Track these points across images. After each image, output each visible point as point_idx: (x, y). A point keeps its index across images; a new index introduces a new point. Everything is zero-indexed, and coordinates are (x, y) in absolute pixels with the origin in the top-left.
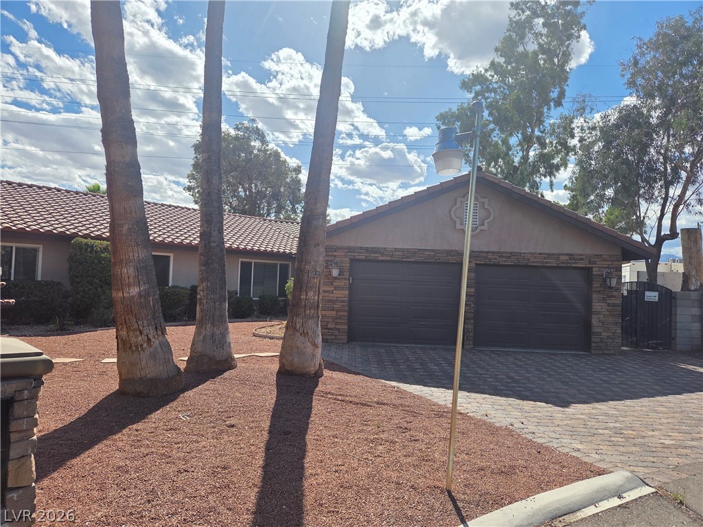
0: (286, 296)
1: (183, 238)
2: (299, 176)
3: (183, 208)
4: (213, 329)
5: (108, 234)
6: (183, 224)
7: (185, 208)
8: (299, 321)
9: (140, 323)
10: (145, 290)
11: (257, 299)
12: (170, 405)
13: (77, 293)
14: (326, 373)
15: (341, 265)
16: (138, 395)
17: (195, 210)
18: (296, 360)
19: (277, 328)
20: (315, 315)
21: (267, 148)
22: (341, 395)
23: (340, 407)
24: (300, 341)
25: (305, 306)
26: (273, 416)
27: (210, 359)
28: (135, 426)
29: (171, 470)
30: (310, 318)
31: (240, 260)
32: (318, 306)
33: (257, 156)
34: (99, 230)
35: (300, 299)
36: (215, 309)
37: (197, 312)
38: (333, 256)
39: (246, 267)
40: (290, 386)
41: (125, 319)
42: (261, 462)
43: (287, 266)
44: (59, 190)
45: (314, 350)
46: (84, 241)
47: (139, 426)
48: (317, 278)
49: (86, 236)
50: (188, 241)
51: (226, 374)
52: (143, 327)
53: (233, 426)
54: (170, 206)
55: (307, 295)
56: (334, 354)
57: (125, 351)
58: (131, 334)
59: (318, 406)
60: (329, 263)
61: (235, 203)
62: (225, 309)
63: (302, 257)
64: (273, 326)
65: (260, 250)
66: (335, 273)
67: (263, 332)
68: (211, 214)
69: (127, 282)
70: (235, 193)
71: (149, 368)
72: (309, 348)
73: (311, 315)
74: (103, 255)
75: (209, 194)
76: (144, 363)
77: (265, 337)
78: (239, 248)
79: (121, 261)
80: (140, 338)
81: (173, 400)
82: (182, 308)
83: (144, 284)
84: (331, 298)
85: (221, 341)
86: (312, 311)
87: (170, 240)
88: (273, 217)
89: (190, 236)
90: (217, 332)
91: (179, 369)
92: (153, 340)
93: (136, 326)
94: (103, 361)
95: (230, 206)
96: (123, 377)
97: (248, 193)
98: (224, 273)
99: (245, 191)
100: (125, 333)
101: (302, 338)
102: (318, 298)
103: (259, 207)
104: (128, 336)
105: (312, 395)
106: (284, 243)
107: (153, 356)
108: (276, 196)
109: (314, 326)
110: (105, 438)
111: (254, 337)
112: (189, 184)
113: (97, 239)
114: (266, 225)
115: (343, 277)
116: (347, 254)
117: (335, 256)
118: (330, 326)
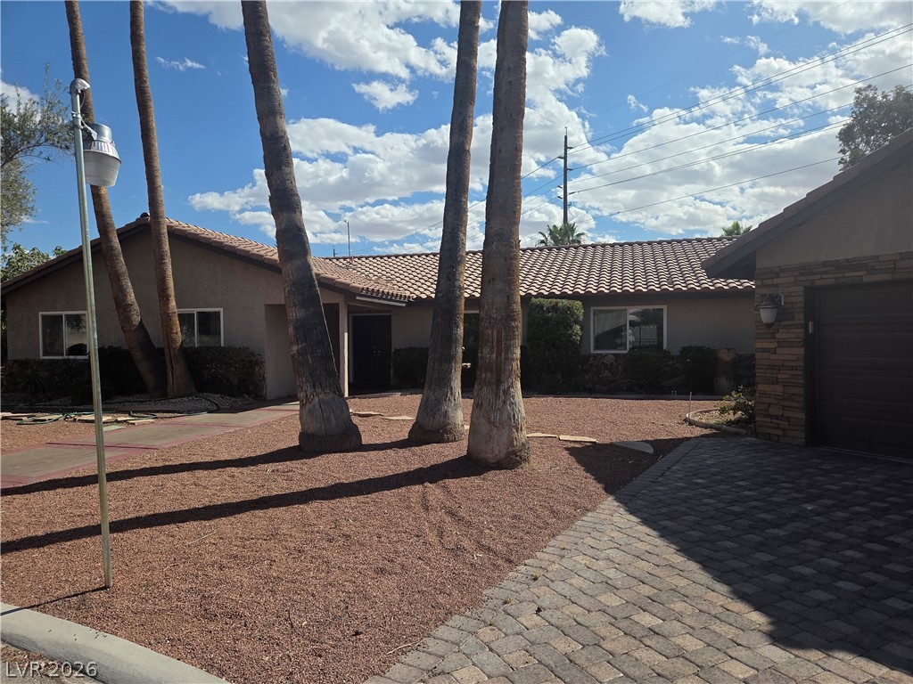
4: (429, 394)
10: (302, 348)
15: (788, 299)
18: (471, 439)
20: (492, 381)
30: (486, 385)
36: (434, 370)
38: (773, 286)
45: (491, 430)
48: (492, 328)
52: (303, 383)
55: (482, 352)
66: (766, 316)
71: (308, 424)
72: (485, 427)
73: (487, 380)
83: (301, 342)
84: (772, 363)
85: (434, 408)
90: (432, 397)
92: (311, 396)
101: (477, 411)
107: (311, 412)
109: (491, 396)
115: (792, 323)
116: (798, 279)
117: (777, 285)
118: (772, 411)
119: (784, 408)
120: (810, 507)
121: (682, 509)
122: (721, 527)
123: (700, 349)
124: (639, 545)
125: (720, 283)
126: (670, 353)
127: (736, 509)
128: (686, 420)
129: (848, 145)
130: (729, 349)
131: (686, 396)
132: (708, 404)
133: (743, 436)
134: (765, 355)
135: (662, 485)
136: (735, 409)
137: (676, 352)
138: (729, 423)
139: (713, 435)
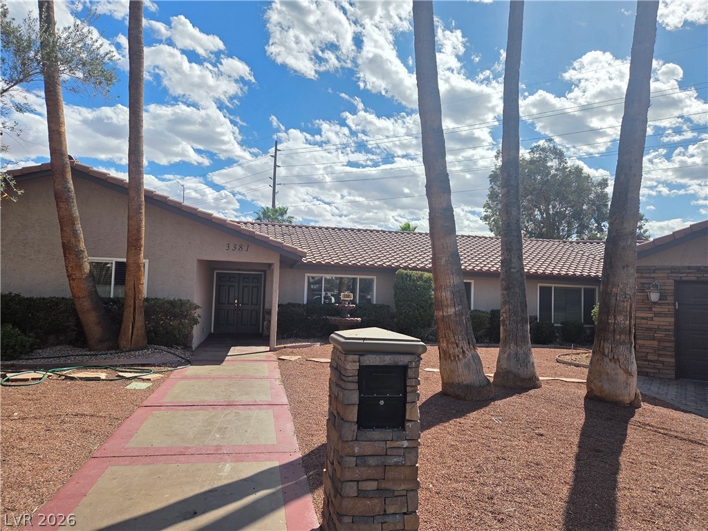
0: (593, 323)
1: (482, 265)
2: (606, 190)
3: (480, 238)
4: (517, 350)
5: (430, 266)
6: (482, 253)
7: (483, 237)
8: (607, 348)
9: (456, 337)
10: (459, 310)
11: (560, 325)
12: (484, 409)
13: (401, 315)
14: (644, 405)
15: (663, 288)
16: (457, 397)
17: (492, 238)
18: (606, 386)
19: (584, 356)
20: (627, 341)
21: (566, 165)
22: (663, 429)
23: (661, 439)
24: (609, 366)
25: (614, 331)
26: (582, 435)
27: (515, 376)
28: (458, 420)
29: (492, 456)
30: (621, 344)
31: (539, 285)
32: (630, 331)
33: (555, 175)
34: (414, 262)
35: (608, 323)
36: (517, 330)
37: (501, 333)
38: (651, 278)
39: (545, 293)
40: (601, 412)
41: (445, 334)
42: (572, 468)
43: (593, 290)
44: (384, 232)
45: (627, 378)
46: (405, 271)
47: (462, 420)
48: (627, 301)
49: (406, 268)
50: (487, 268)
51: (532, 392)
52: (459, 341)
53: (542, 435)
54: (469, 237)
55: (615, 320)
56: (657, 389)
57: (446, 360)
58: (450, 346)
59: (633, 434)
60: (646, 286)
61: (531, 226)
62: (527, 331)
63: (608, 280)
64: (579, 354)
65: (560, 274)
66: (654, 297)
67: (567, 358)
68: (510, 243)
69: (445, 303)
70: (531, 217)
71: (465, 376)
72: (622, 376)
73: (622, 340)
74: (418, 283)
75: (508, 225)
76: (460, 370)
77: (570, 364)
78: (537, 272)
79: (441, 286)
80: (457, 350)
81: (486, 406)
82: (483, 331)
83: (458, 305)
84: (650, 327)
85: (526, 361)
86: (623, 336)
87: (471, 268)
88: (574, 238)
89: (488, 263)
90: (521, 351)
91: (488, 380)
92: (467, 352)
93: (453, 340)
94: (426, 370)
95: (526, 231)
96: (445, 381)
97: (545, 215)
98: (524, 296)
99: (542, 214)
100: (445, 345)
101: (612, 364)
102: (630, 323)
103: (558, 229)
104: (448, 347)
105: (627, 423)
106: (588, 265)
107: (467, 366)
108: (578, 215)
109: (626, 353)
110: (438, 423)
111: (558, 364)
112: (486, 213)
113: (414, 270)
114: (567, 247)
115: (665, 302)
116: (670, 275)
118: (650, 357)
119: (659, 355)
134: (644, 321)
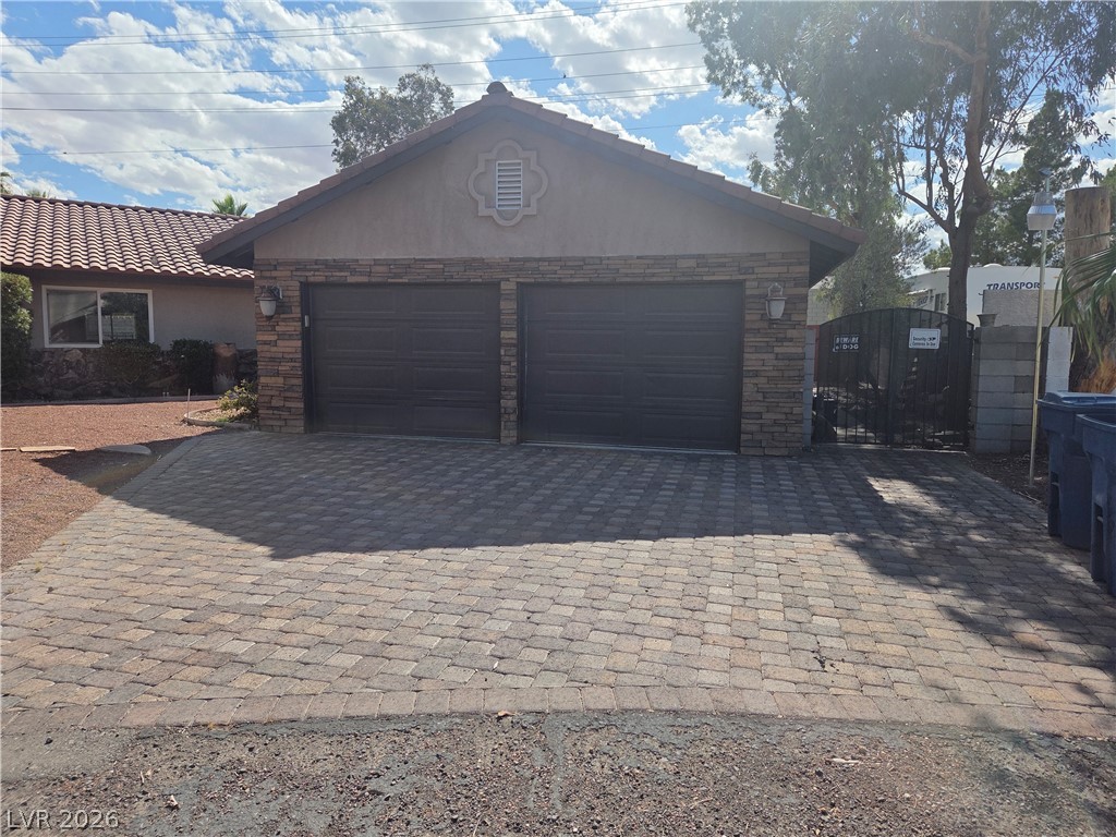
15: (286, 293)
38: (271, 278)
66: (266, 308)
84: (273, 355)
115: (288, 316)
116: (294, 273)
117: (275, 278)
118: (275, 403)
119: (286, 399)
120: (304, 476)
121: (190, 495)
122: (229, 502)
123: (195, 344)
124: (150, 527)
125: (216, 270)
126: (159, 348)
127: (242, 487)
128: (184, 421)
129: (341, 136)
130: (228, 344)
131: (183, 398)
132: (208, 404)
133: (246, 430)
134: (266, 347)
135: (166, 480)
136: (237, 406)
137: (166, 347)
138: (232, 419)
139: (216, 432)
